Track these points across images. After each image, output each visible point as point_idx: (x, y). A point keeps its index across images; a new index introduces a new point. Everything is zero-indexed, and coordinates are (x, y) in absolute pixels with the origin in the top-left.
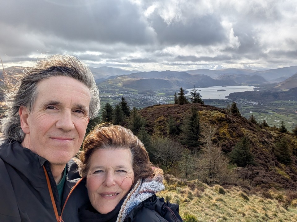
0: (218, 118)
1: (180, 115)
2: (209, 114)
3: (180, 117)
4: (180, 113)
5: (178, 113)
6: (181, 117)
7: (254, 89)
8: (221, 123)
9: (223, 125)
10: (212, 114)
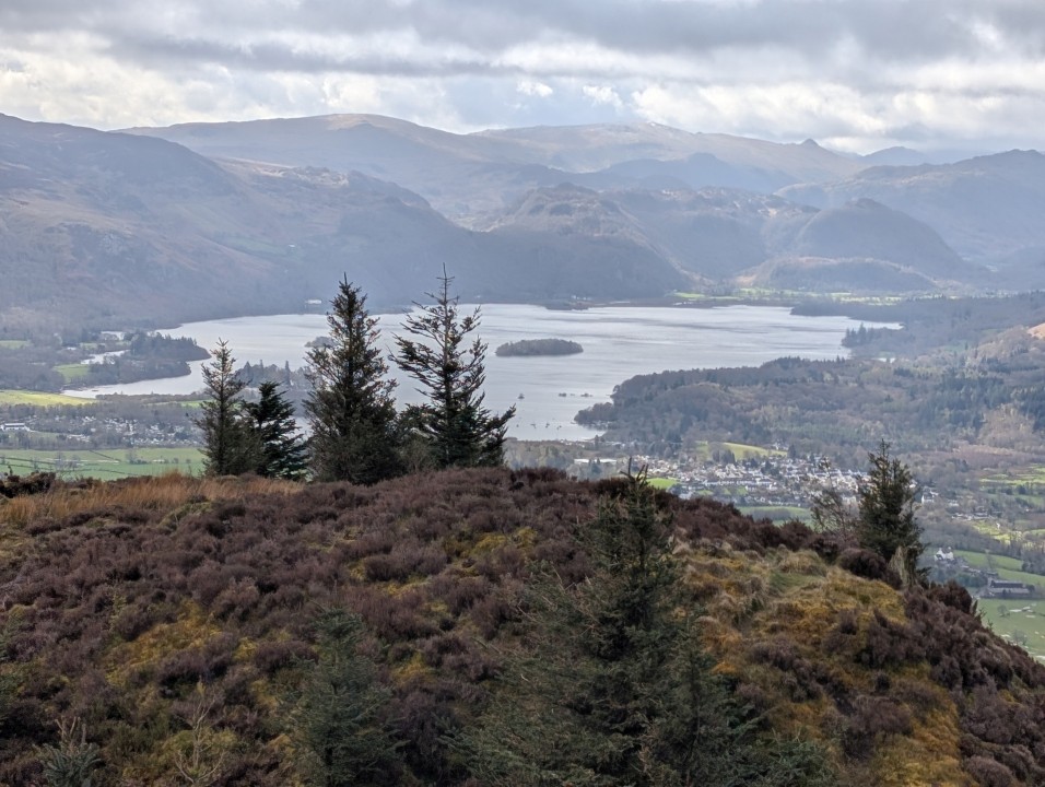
0: (849, 629)
1: (414, 603)
2: (740, 589)
3: (421, 621)
4: (402, 578)
5: (379, 575)
6: (434, 623)
7: (851, 340)
8: (883, 685)
9: (907, 708)
10: (765, 584)
